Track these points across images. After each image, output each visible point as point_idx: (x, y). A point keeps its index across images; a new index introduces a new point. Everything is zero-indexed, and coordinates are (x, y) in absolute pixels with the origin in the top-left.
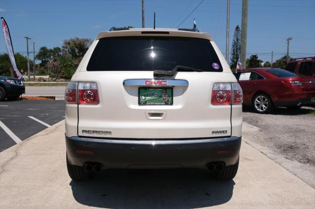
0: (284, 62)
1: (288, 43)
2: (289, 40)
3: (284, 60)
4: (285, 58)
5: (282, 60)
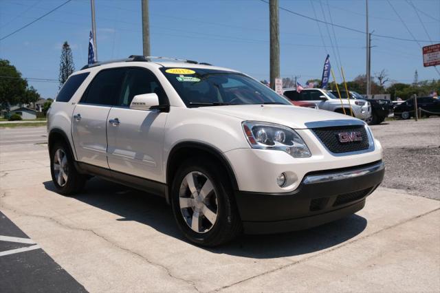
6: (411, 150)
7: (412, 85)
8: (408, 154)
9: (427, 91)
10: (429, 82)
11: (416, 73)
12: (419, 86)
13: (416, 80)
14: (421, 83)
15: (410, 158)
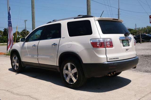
0: (24, 32)
1: (25, 22)
2: (25, 21)
3: (24, 31)
4: (24, 30)
5: (23, 31)
6: (146, 56)
7: (134, 29)
8: (145, 58)
9: (140, 32)
10: (141, 28)
11: (136, 25)
12: (137, 30)
13: (136, 28)
14: (138, 28)
15: (147, 60)
